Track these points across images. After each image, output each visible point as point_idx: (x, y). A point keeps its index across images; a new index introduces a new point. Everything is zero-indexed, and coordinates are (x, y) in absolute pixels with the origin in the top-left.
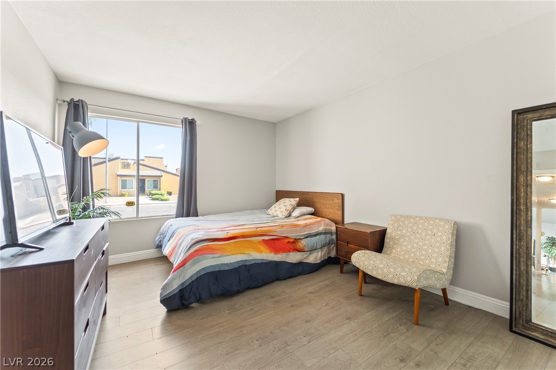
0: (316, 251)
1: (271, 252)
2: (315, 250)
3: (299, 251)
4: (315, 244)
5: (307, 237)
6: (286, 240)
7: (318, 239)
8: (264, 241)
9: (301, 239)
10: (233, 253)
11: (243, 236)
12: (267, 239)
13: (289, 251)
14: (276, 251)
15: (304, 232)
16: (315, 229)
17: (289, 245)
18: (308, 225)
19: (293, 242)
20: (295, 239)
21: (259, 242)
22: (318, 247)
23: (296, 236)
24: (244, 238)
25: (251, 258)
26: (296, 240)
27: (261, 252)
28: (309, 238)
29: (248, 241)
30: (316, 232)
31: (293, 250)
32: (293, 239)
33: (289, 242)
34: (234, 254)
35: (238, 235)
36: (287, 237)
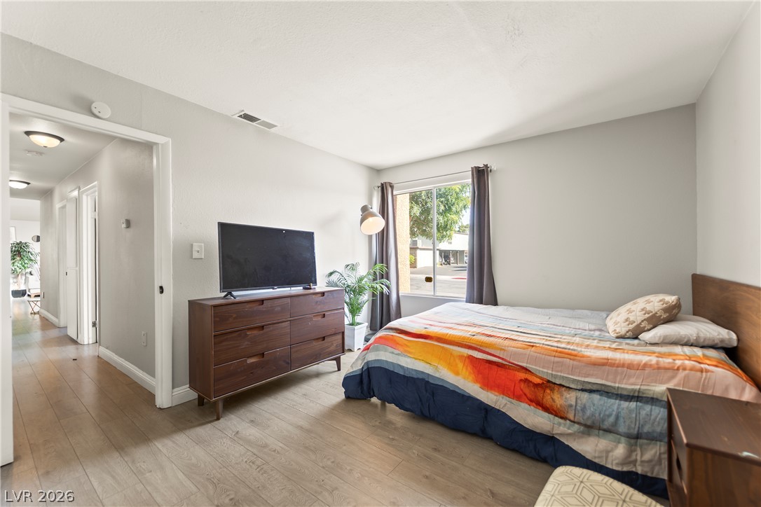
0: (611, 436)
1: (476, 381)
2: (608, 431)
3: (546, 409)
4: (612, 419)
5: (591, 391)
6: (522, 375)
7: (630, 411)
8: (471, 358)
9: (571, 388)
10: (416, 357)
11: (440, 339)
12: (479, 357)
13: (519, 398)
14: (487, 385)
15: (588, 376)
16: (632, 380)
17: (522, 385)
18: (612, 365)
19: (537, 385)
20: (549, 381)
21: (461, 357)
22: (622, 428)
23: (556, 377)
24: (439, 342)
25: (437, 375)
26: (548, 385)
27: (457, 373)
28: (596, 397)
29: (443, 347)
30: (634, 391)
31: (531, 401)
32: (541, 378)
33: (526, 381)
34: (416, 359)
35: (433, 335)
36: (526, 370)
